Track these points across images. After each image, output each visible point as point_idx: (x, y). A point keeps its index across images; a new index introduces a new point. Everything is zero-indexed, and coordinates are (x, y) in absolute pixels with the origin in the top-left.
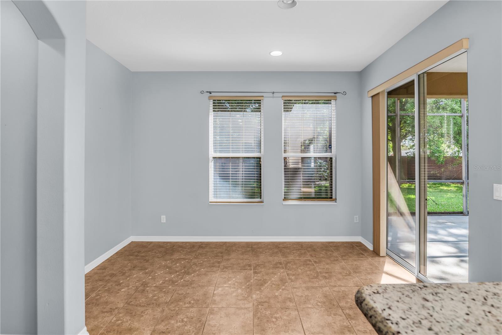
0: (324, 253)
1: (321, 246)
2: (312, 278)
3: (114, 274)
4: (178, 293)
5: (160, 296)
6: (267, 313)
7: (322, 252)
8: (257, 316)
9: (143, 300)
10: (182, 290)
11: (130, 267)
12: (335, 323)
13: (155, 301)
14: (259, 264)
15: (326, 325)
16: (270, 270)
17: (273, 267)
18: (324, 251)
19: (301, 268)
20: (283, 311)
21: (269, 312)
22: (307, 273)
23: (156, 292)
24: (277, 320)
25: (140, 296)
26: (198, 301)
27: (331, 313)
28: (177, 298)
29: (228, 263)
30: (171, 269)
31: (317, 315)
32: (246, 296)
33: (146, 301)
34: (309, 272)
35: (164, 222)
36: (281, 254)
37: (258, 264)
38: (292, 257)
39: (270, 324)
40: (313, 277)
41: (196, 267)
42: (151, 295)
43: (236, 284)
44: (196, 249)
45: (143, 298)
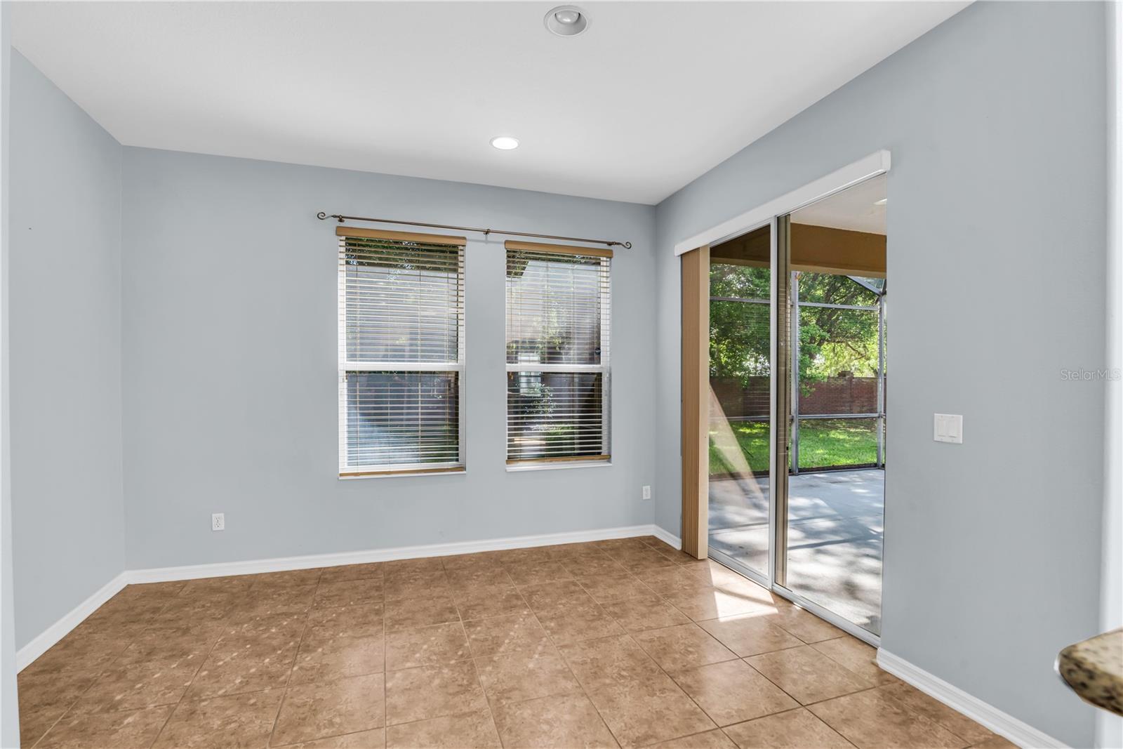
0: (596, 565)
1: (585, 552)
2: (592, 621)
3: (89, 680)
4: (291, 705)
5: (243, 719)
6: (525, 715)
7: (592, 564)
8: (505, 726)
9: (197, 738)
10: (302, 693)
11: (136, 655)
12: (668, 709)
13: (233, 737)
14: (472, 603)
15: (655, 716)
16: (500, 615)
17: (504, 608)
18: (596, 561)
19: (563, 602)
20: (558, 703)
21: (529, 711)
22: (578, 611)
23: (229, 712)
24: (552, 726)
25: (185, 730)
26: (353, 715)
27: (653, 690)
28: (294, 717)
29: (400, 611)
30: (259, 644)
31: (629, 698)
32: (465, 682)
33: (205, 741)
34: (582, 608)
35: (219, 529)
36: (513, 576)
37: (468, 604)
38: (537, 581)
39: (539, 740)
40: (592, 618)
41: (324, 630)
42: (216, 723)
43: (434, 657)
44: (311, 587)
45: (194, 734)
